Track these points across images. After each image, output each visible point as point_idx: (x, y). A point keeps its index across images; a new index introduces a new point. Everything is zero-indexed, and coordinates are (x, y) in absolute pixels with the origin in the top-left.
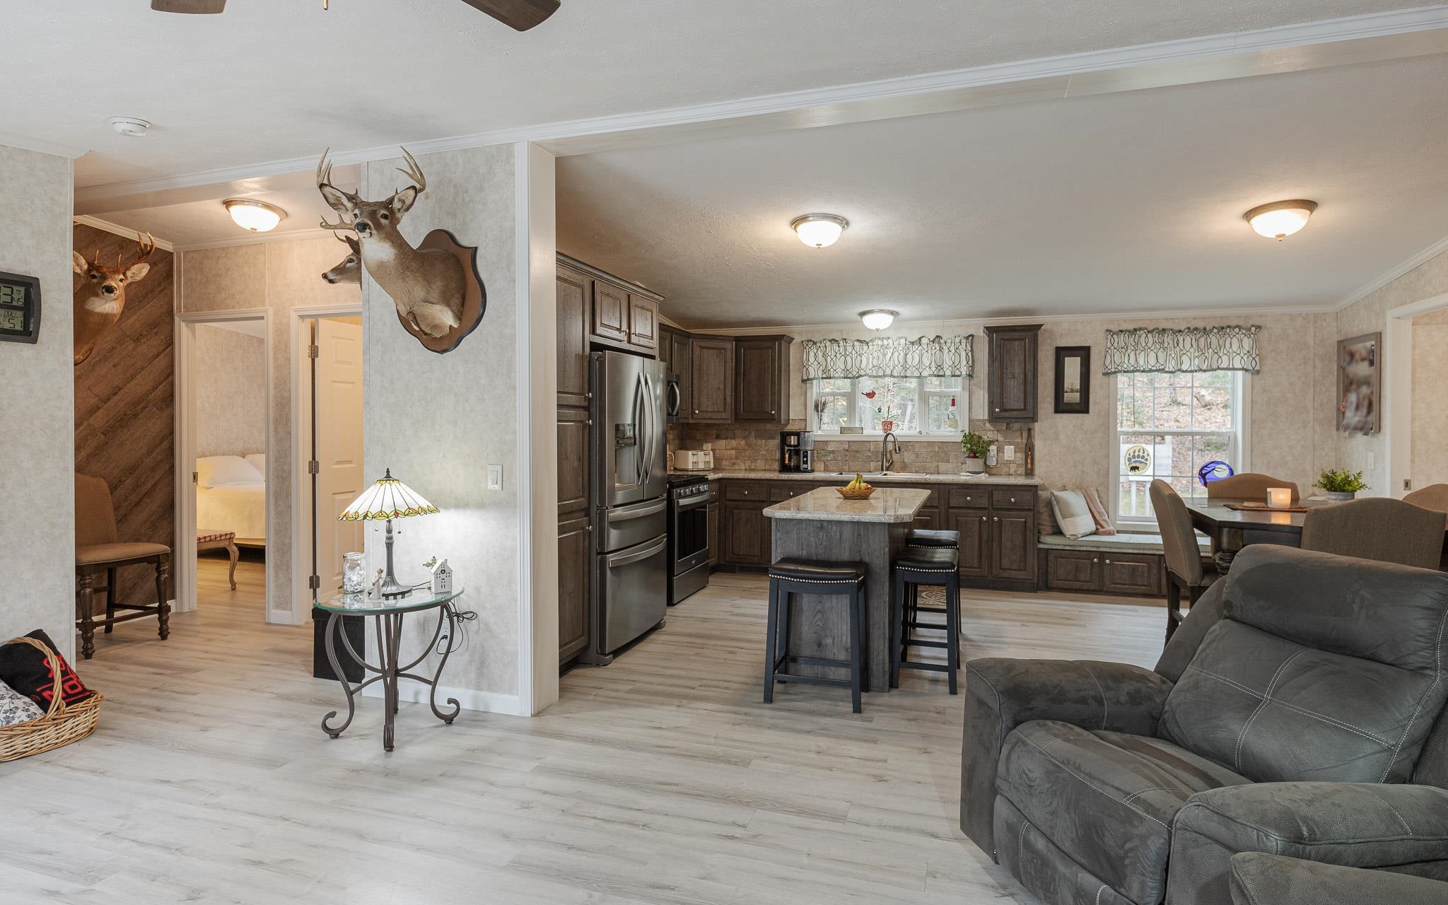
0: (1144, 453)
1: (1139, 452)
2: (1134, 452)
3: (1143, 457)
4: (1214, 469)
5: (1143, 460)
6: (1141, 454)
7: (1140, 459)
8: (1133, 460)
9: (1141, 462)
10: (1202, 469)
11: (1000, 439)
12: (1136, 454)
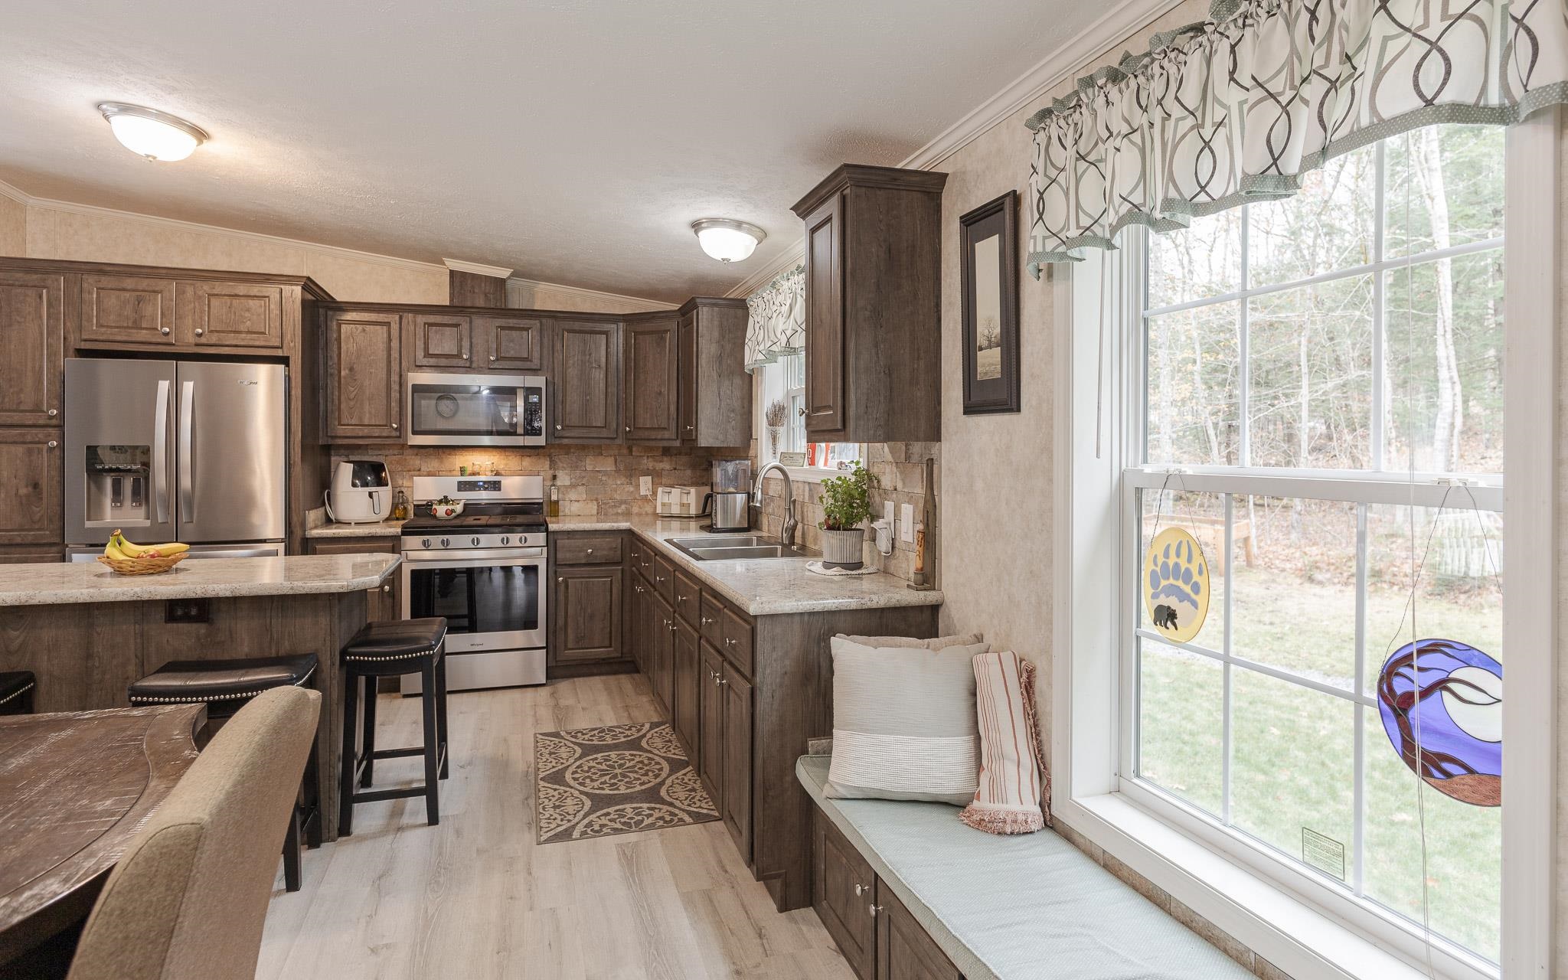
0: (1189, 560)
1: (1178, 555)
2: (1166, 555)
3: (1187, 576)
4: (1442, 685)
5: (1187, 589)
6: (1184, 565)
7: (1180, 583)
8: (1164, 583)
9: (1183, 597)
10: (1390, 671)
11: (900, 486)
12: (1171, 563)
